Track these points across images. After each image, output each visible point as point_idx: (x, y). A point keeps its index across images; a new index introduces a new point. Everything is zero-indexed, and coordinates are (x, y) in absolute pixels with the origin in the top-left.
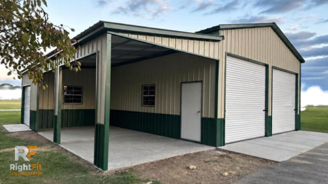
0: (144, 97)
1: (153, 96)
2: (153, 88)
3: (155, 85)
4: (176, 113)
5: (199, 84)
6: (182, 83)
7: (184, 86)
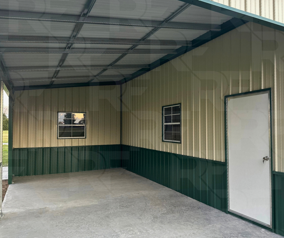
0: (166, 126)
1: (179, 123)
2: (177, 109)
3: (180, 104)
4: (216, 156)
5: (266, 96)
6: (226, 97)
7: (231, 102)
